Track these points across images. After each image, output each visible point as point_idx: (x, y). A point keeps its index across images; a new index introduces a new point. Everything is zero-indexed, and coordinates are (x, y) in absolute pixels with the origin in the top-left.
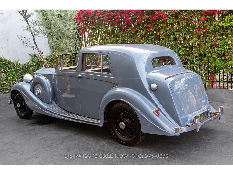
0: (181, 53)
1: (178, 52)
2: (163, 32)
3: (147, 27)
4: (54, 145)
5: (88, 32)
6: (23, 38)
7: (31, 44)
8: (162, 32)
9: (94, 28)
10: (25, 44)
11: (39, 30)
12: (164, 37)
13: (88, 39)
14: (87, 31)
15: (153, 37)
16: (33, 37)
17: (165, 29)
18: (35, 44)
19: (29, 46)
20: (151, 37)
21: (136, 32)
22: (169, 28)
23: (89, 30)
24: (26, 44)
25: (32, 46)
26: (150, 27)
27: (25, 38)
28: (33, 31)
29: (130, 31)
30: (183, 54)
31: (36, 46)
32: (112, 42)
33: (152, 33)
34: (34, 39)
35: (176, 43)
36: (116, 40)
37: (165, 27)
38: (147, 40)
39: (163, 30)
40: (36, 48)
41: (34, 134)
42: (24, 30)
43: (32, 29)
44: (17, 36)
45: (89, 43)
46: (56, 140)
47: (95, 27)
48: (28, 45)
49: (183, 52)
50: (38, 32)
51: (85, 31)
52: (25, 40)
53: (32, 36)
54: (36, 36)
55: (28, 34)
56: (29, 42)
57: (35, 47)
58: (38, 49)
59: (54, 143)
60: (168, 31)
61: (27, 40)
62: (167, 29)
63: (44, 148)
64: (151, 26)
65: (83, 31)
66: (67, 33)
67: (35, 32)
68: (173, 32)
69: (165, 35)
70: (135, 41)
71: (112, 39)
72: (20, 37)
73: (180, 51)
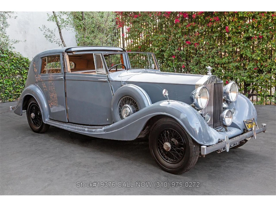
0: (255, 58)
1: (251, 56)
2: (232, 29)
3: (210, 21)
4: (92, 174)
5: (128, 25)
6: (46, 30)
7: (56, 39)
8: (230, 29)
9: (136, 21)
10: (49, 39)
11: (68, 21)
12: (232, 35)
13: (127, 35)
14: (126, 25)
15: (216, 35)
16: (59, 29)
17: (235, 24)
18: (62, 39)
19: (54, 41)
20: (214, 34)
21: (194, 28)
22: (240, 24)
23: (129, 24)
24: (51, 38)
25: (57, 41)
26: (213, 22)
27: (49, 31)
28: (60, 22)
29: (186, 25)
30: (259, 58)
31: (63, 41)
32: (160, 40)
33: (215, 29)
34: (60, 32)
35: (248, 44)
36: (165, 38)
37: (235, 22)
38: (208, 39)
39: (232, 26)
40: (63, 45)
41: (64, 157)
42: (48, 20)
43: (59, 19)
44: (39, 28)
45: (128, 40)
46: (94, 167)
47: (138, 20)
48: (52, 39)
49: (259, 56)
50: (66, 23)
51: (124, 25)
52: (49, 34)
53: (57, 29)
54: (64, 29)
55: (53, 26)
56: (53, 36)
57: (61, 43)
58: (65, 45)
59: (91, 171)
60: (239, 27)
61: (52, 33)
62: (238, 25)
63: (79, 177)
64: (215, 20)
65: (122, 25)
66: (103, 25)
67: (63, 23)
68: (247, 28)
69: (234, 33)
70: (191, 39)
71: (160, 36)
72: (43, 29)
73: (254, 55)
